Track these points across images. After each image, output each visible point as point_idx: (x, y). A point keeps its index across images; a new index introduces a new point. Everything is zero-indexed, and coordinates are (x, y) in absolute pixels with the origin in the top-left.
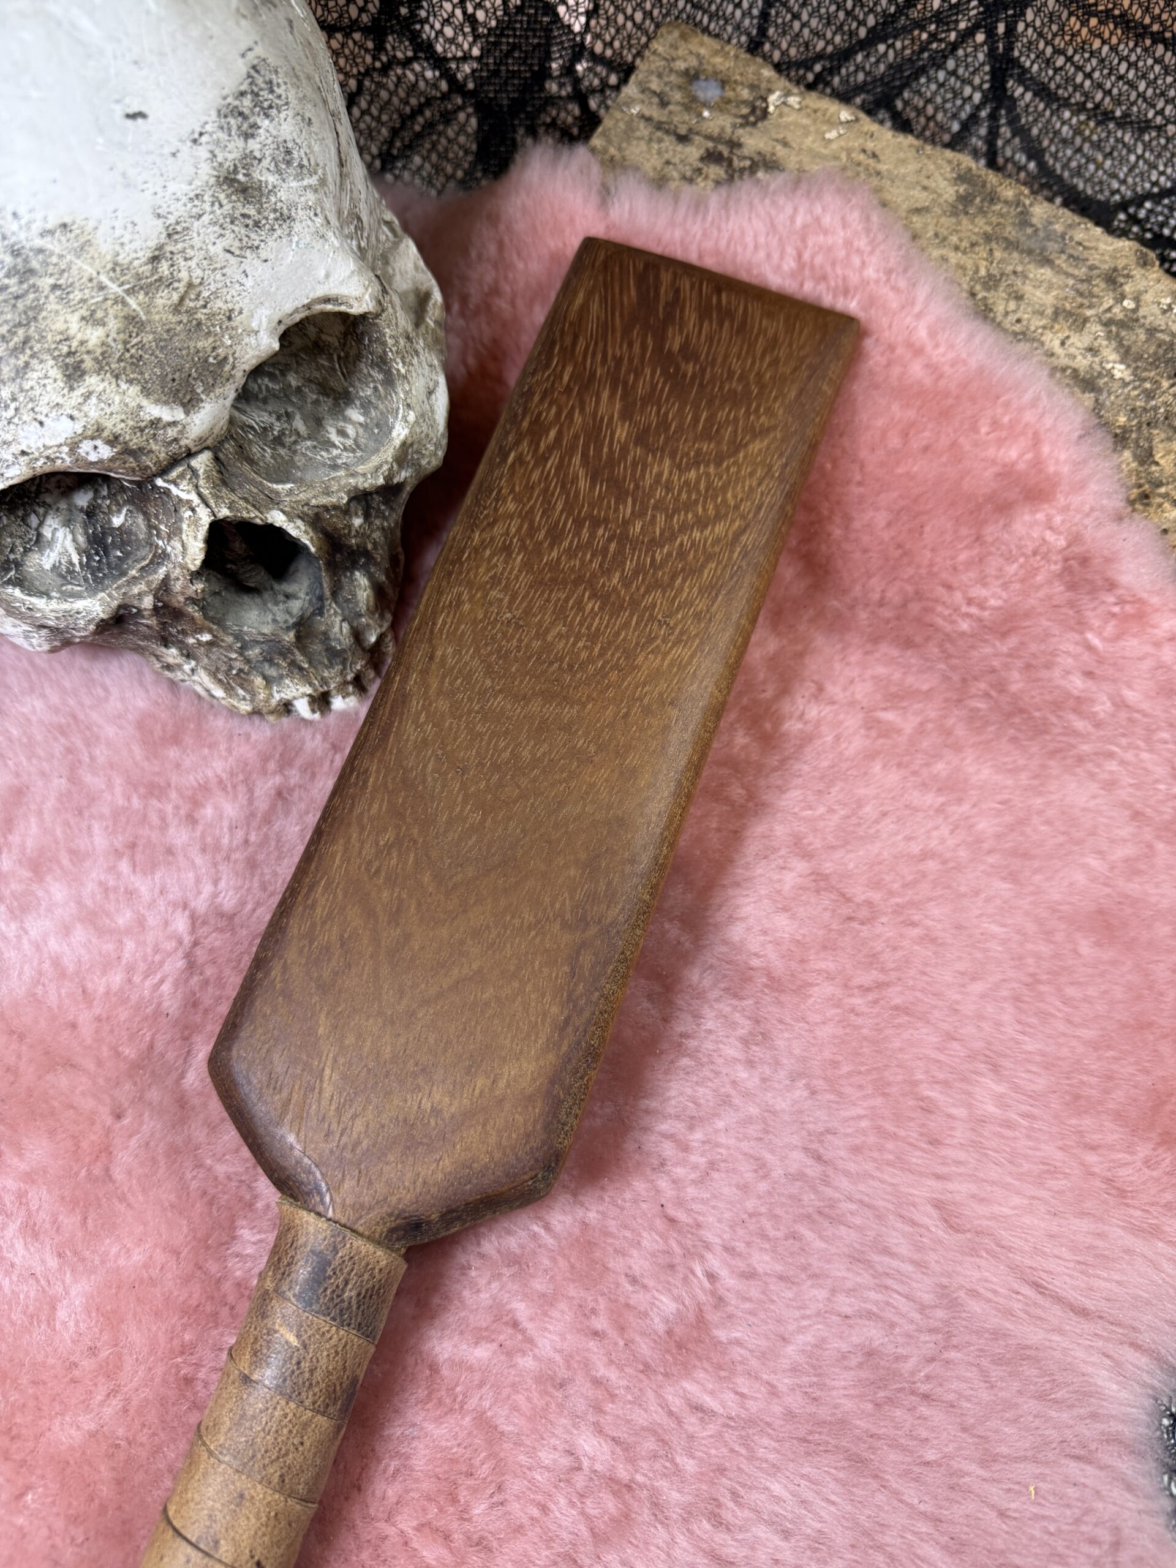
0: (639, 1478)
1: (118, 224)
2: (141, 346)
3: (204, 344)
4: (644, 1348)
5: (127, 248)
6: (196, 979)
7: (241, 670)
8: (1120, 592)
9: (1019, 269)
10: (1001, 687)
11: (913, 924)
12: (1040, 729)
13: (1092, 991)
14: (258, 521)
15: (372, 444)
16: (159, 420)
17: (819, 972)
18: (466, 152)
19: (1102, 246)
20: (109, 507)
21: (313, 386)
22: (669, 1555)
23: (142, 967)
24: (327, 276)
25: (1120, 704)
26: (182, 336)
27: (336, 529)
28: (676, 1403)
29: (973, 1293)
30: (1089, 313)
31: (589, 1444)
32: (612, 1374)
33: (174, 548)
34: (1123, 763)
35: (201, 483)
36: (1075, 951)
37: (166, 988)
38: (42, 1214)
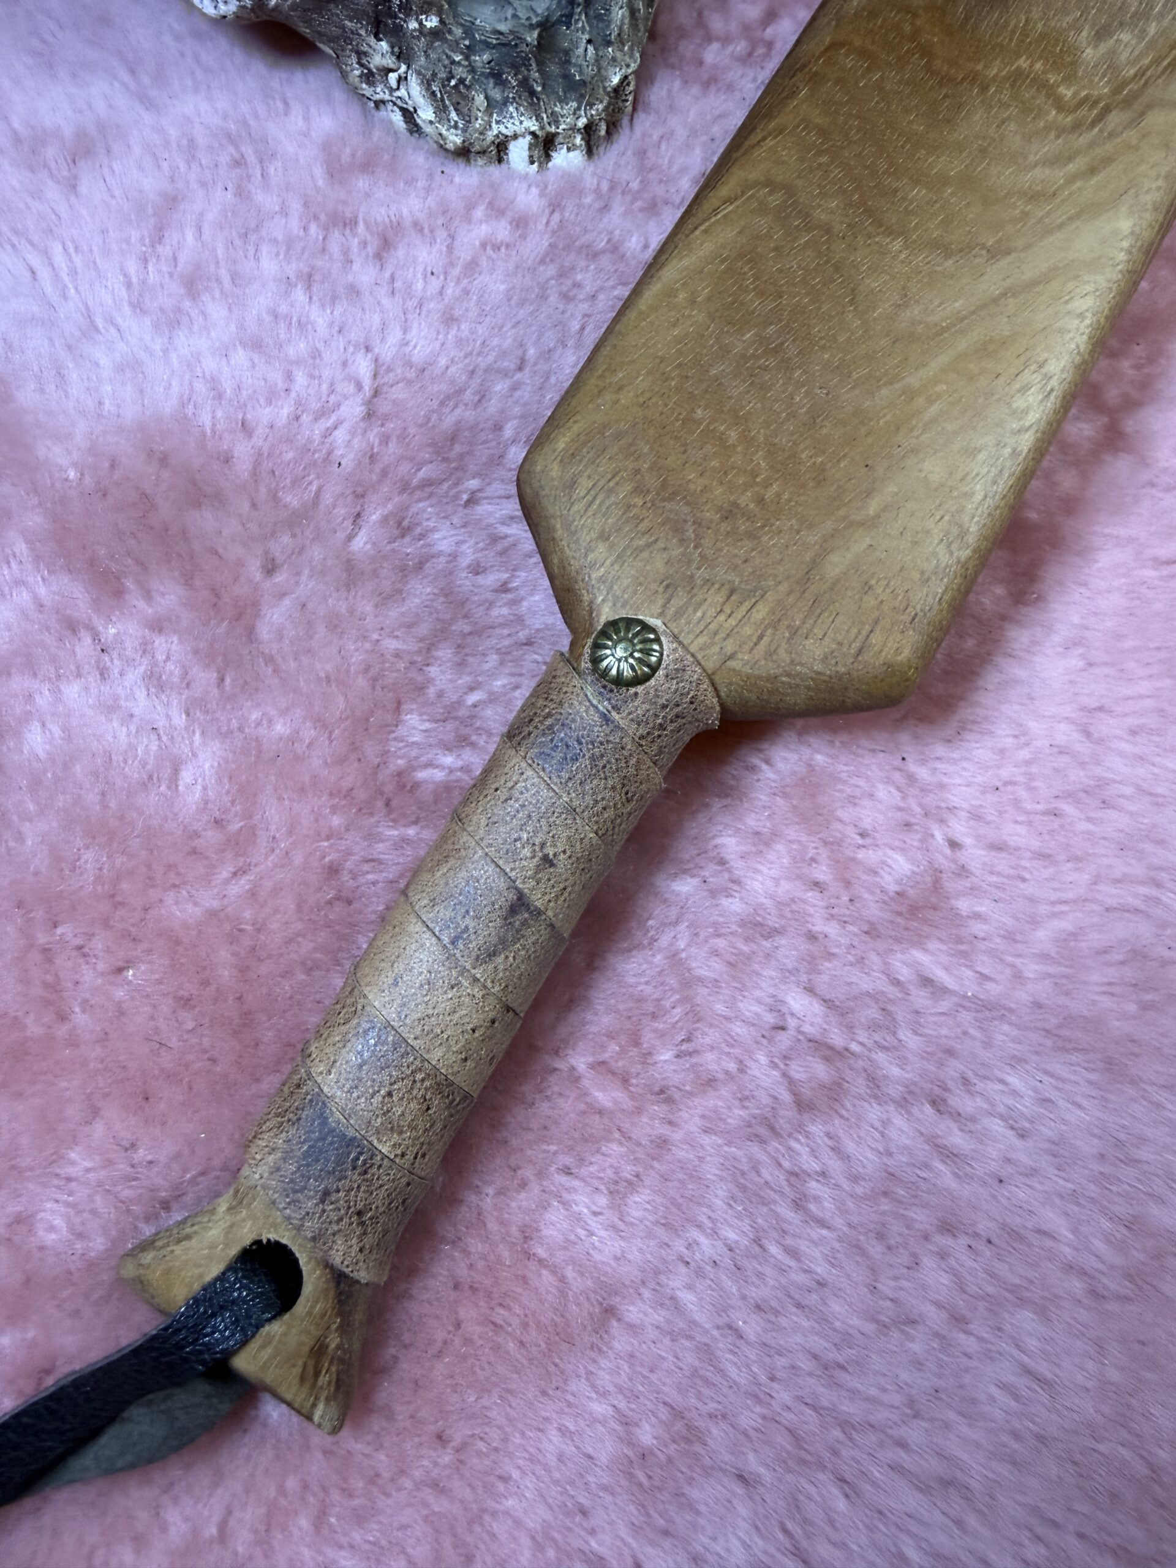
0: (854, 1047)
6: (375, 430)
22: (882, 1134)
28: (904, 973)
31: (797, 1002)
32: (832, 929)
37: (341, 433)
38: (170, 666)
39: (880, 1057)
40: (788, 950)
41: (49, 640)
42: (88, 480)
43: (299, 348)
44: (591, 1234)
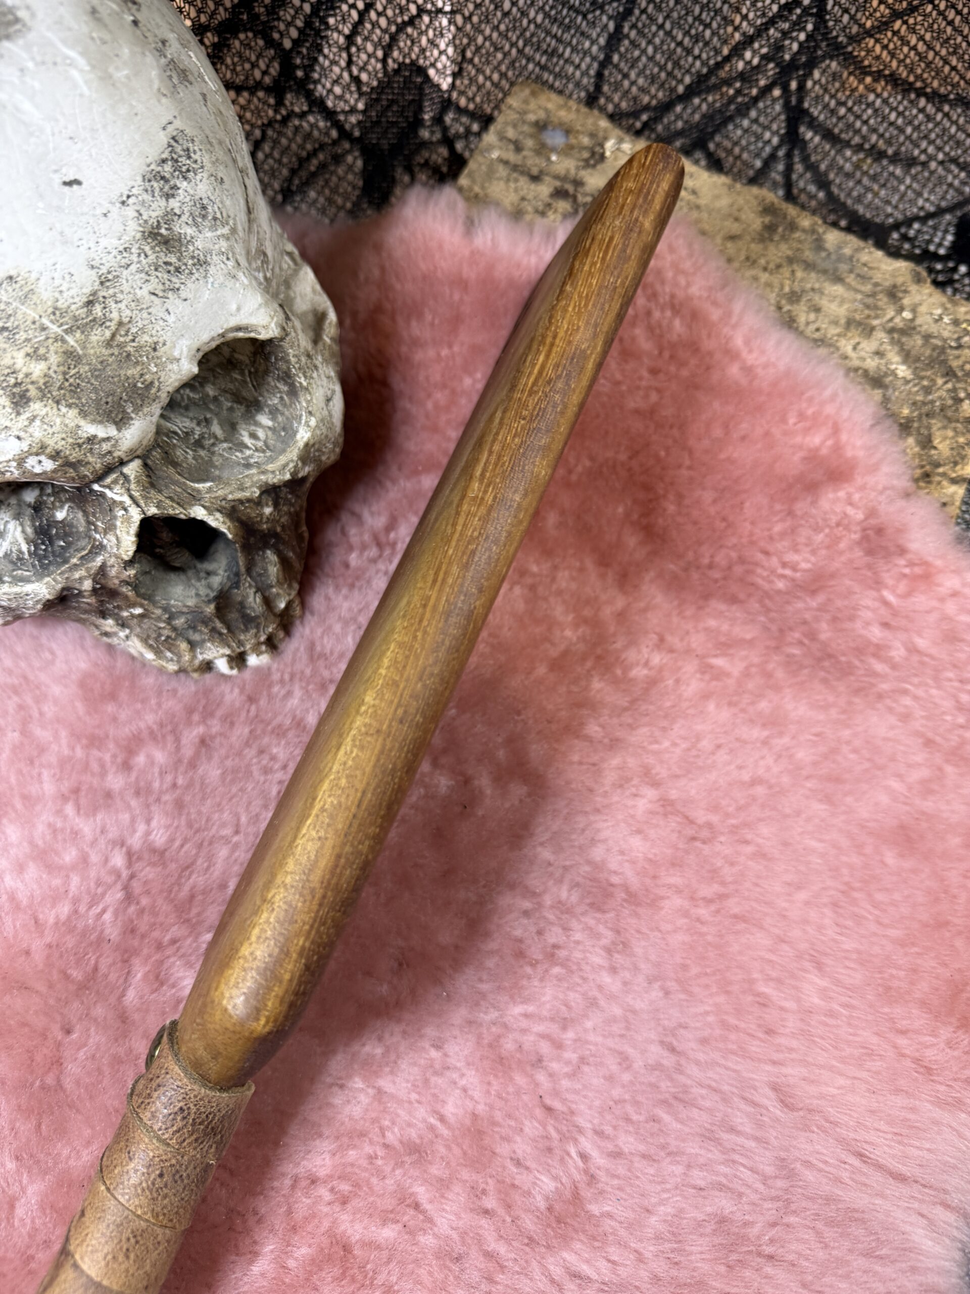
1: (56, 275)
2: (78, 376)
3: (133, 372)
4: (529, 1223)
5: (65, 295)
6: (132, 909)
7: (168, 637)
8: (909, 556)
9: (817, 286)
10: (812, 636)
11: (747, 842)
12: (846, 671)
13: (897, 896)
14: (182, 517)
15: (279, 445)
16: (95, 437)
17: (670, 886)
18: (354, 187)
19: (884, 267)
20: (53, 503)
21: (228, 396)
23: (86, 899)
24: (239, 309)
25: (912, 650)
26: (114, 366)
27: (250, 518)
28: (557, 1272)
29: (808, 1164)
30: (875, 322)
32: (502, 1249)
33: (109, 541)
34: (916, 698)
35: (133, 486)
36: (882, 862)
37: (107, 916)
43: (72, 855)
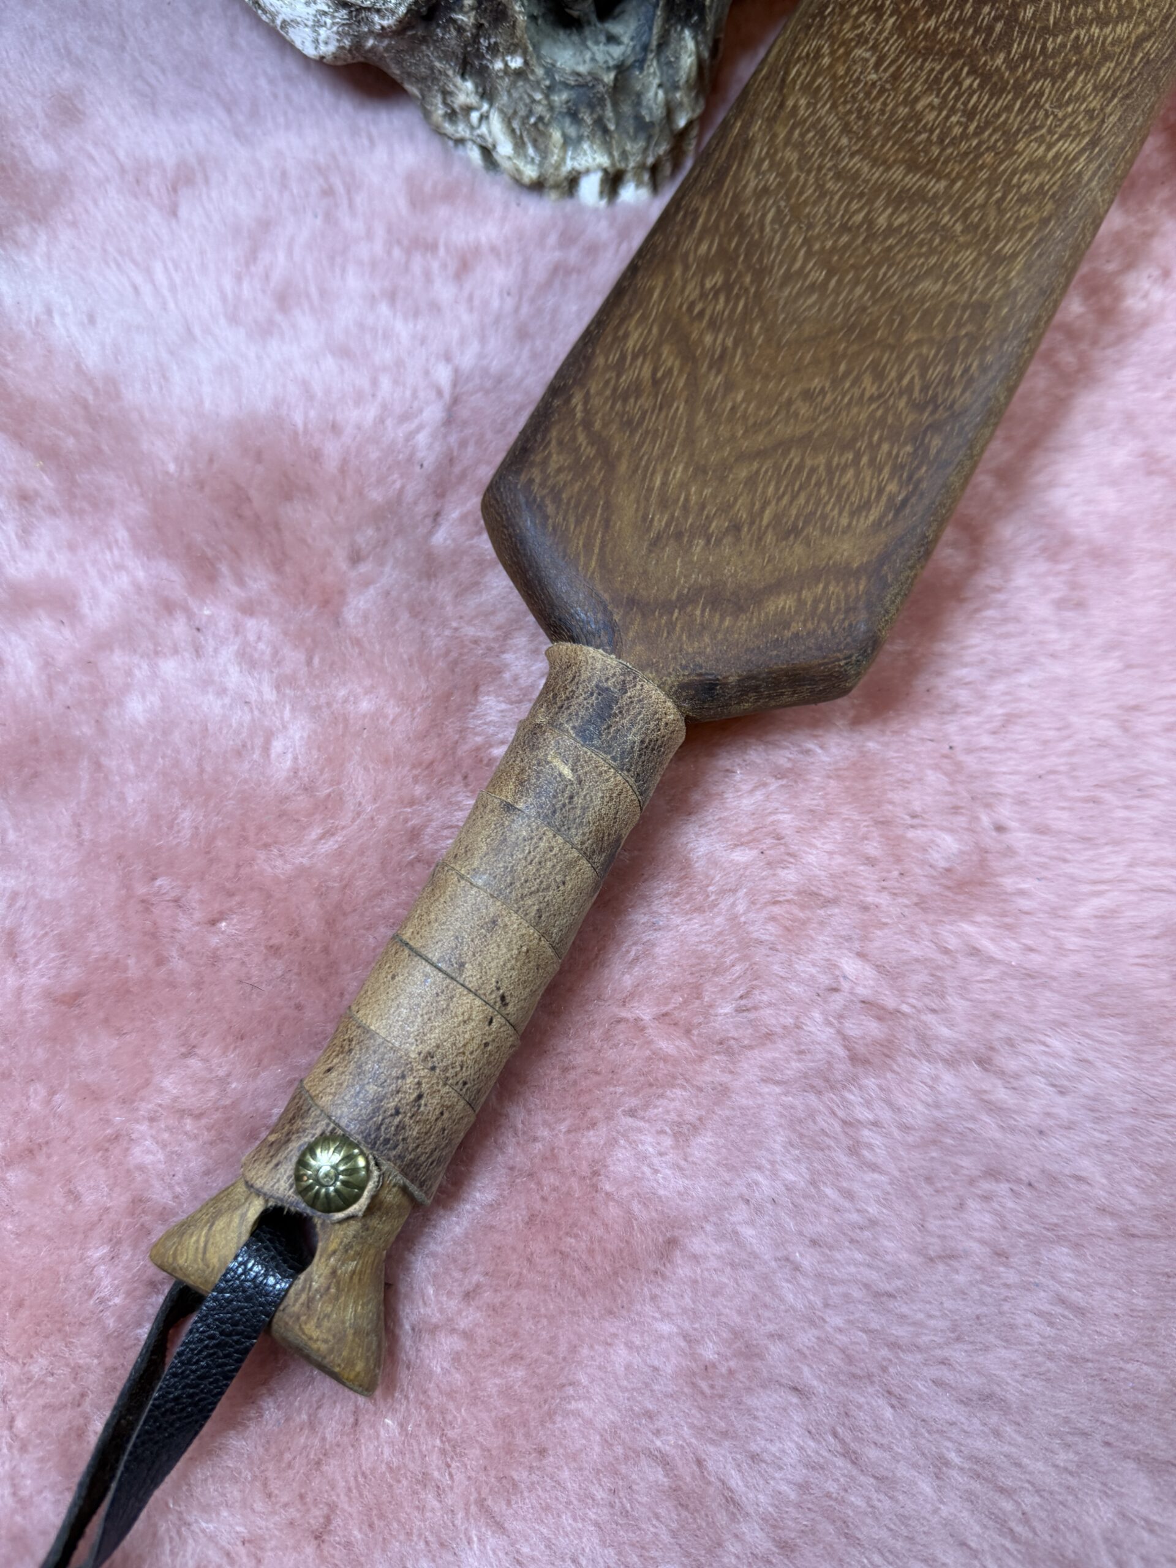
0: (905, 1008)
6: (454, 435)
7: (540, 119)
22: (932, 1089)
23: (398, 410)
28: (952, 942)
32: (883, 902)
37: (422, 438)
38: (261, 646)
39: (930, 1018)
40: (841, 918)
41: (149, 619)
42: (187, 473)
43: (384, 355)
44: (656, 1171)
